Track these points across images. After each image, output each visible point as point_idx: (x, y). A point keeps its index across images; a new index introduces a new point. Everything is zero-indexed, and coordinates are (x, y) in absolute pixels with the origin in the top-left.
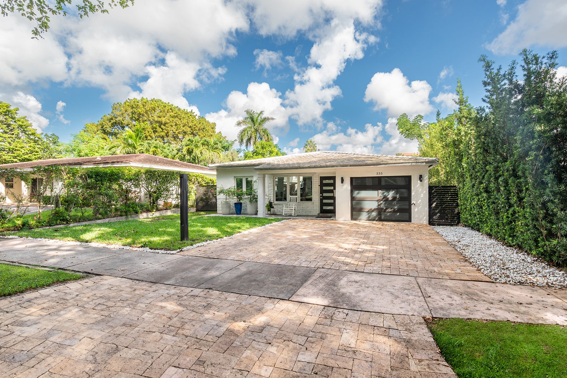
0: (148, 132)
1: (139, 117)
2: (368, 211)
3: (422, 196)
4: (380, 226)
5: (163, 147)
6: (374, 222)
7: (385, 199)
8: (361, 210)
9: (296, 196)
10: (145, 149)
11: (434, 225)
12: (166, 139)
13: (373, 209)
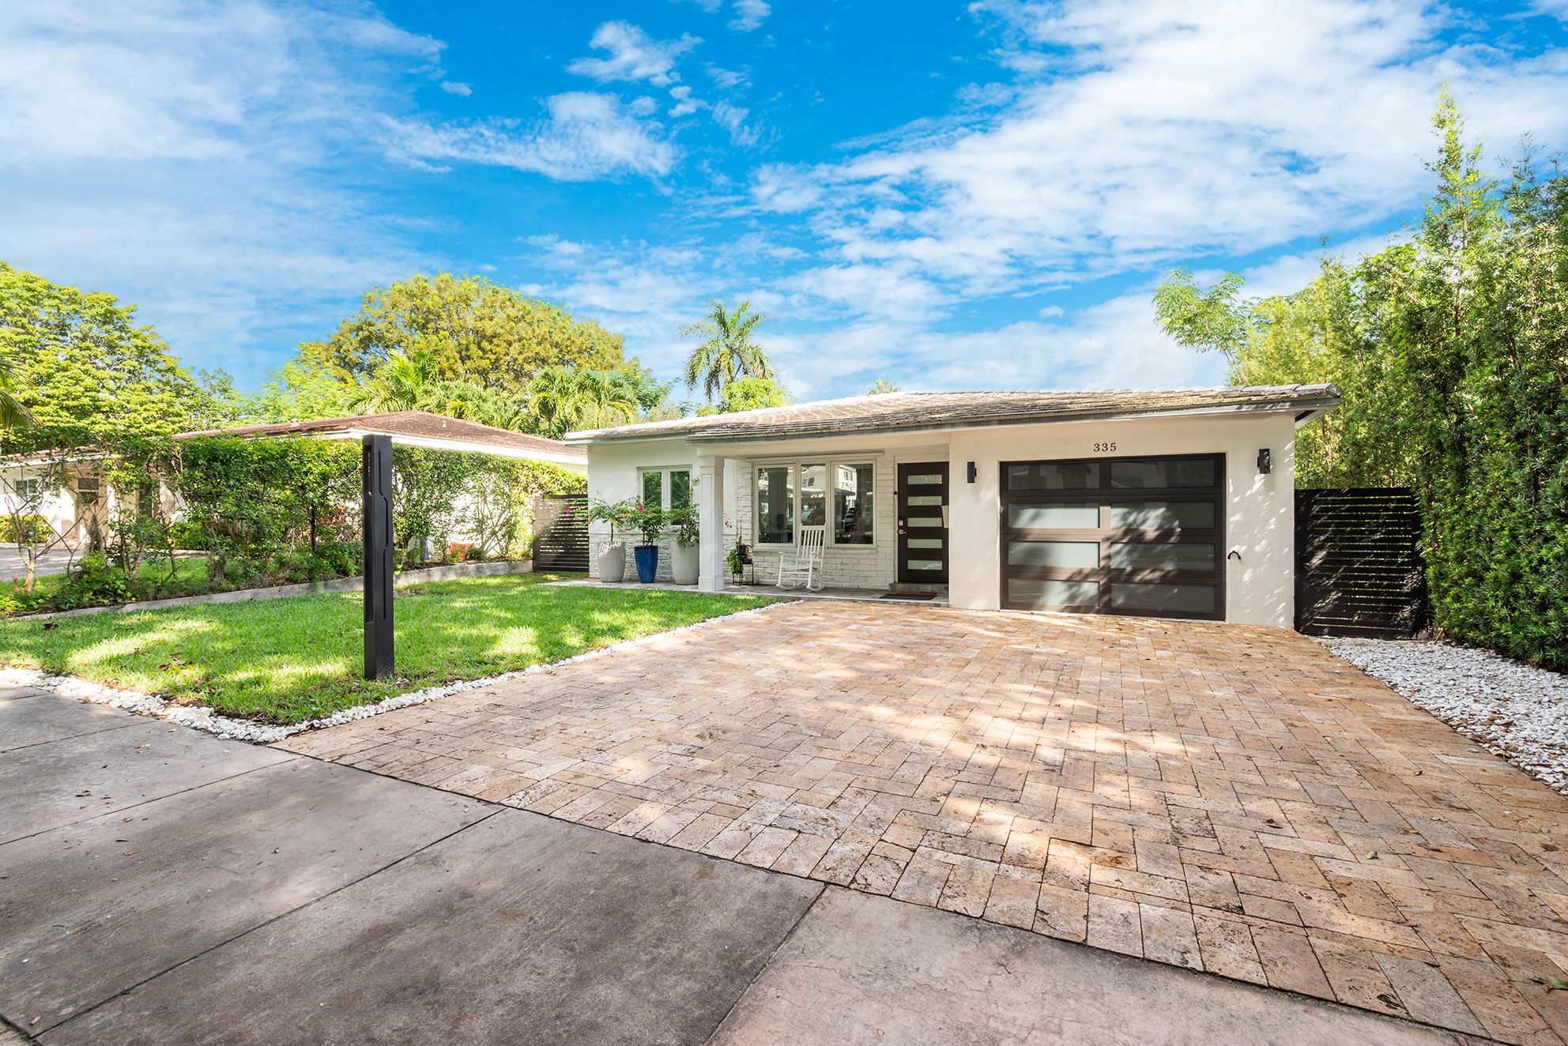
0: (448, 359)
1: (428, 321)
2: (1069, 580)
3: (1272, 524)
4: (1111, 633)
5: (480, 397)
6: (1090, 617)
7: (1133, 536)
8: (1045, 574)
9: (820, 528)
10: (435, 402)
11: (1316, 632)
12: (492, 377)
13: (1087, 571)
